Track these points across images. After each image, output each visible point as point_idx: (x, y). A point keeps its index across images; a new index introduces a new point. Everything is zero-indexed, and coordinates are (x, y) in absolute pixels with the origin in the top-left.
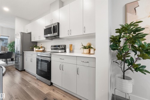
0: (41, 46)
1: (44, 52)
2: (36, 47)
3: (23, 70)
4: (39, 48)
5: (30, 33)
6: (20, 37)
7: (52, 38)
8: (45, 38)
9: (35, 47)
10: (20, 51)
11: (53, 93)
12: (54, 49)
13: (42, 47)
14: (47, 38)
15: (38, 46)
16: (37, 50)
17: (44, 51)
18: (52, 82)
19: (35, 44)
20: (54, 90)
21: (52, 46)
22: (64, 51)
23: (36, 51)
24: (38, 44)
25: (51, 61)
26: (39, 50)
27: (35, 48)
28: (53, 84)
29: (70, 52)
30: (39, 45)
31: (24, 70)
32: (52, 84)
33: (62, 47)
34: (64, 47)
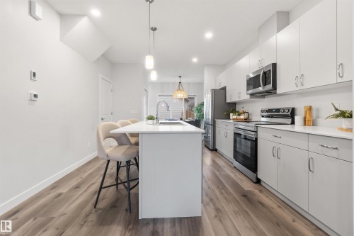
0: (243, 109)
1: (248, 122)
2: (234, 111)
3: (214, 150)
4: (239, 115)
5: (224, 89)
6: (210, 96)
7: (263, 95)
8: (248, 97)
9: (232, 112)
10: (210, 117)
11: (260, 194)
12: (268, 117)
13: (244, 113)
14: (252, 95)
15: (237, 110)
16: (235, 117)
17: (247, 120)
18: (258, 177)
19: (232, 107)
20: (261, 191)
21: (262, 111)
22: (289, 121)
23: (233, 119)
24: (237, 106)
25: (256, 139)
26: (238, 117)
27: (231, 114)
28: (262, 183)
29: (305, 125)
30: (239, 108)
31: (216, 150)
32: (258, 181)
33: (285, 113)
34: (289, 113)
